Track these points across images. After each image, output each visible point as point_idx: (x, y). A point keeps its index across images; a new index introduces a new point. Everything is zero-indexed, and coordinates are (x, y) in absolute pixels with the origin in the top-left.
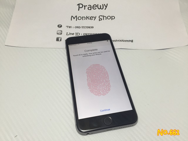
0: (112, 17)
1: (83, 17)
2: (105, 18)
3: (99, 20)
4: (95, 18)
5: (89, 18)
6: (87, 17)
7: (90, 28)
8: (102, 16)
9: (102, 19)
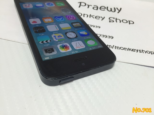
0: (129, 21)
1: (84, 15)
2: (118, 21)
3: (110, 21)
4: (103, 19)
5: (94, 17)
6: (91, 15)
7: (94, 26)
8: (114, 18)
9: (113, 21)
